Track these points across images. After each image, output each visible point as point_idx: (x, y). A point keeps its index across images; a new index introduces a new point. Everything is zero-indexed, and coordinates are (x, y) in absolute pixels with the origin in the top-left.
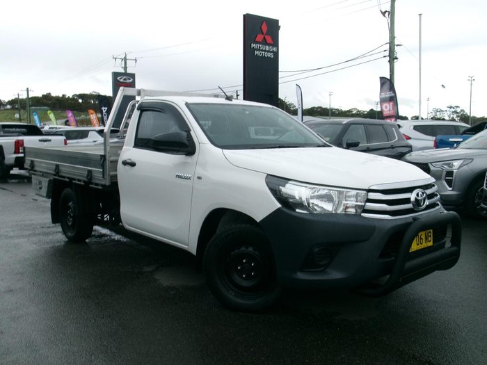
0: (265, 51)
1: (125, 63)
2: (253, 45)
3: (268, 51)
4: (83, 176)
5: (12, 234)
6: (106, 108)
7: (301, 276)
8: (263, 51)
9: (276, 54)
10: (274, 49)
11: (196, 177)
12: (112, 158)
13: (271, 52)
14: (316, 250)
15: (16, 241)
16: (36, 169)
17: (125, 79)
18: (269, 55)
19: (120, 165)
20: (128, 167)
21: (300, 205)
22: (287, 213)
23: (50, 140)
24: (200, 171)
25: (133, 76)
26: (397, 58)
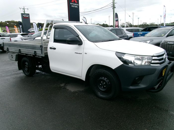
0: (75, 5)
1: (24, 10)
2: (71, 3)
3: (76, 6)
4: (33, 53)
5: (3, 75)
6: (21, 26)
7: (131, 87)
8: (74, 5)
9: (78, 6)
10: (78, 5)
11: (84, 53)
12: (45, 46)
13: (77, 6)
14: (137, 78)
15: (6, 78)
16: (10, 50)
17: (26, 16)
18: (76, 7)
19: (49, 49)
20: (52, 50)
21: (131, 63)
22: (126, 66)
23: (5, 39)
24: (85, 51)
25: (28, 14)
26: (115, 7)
